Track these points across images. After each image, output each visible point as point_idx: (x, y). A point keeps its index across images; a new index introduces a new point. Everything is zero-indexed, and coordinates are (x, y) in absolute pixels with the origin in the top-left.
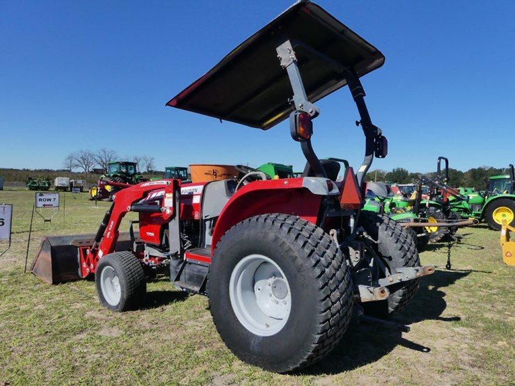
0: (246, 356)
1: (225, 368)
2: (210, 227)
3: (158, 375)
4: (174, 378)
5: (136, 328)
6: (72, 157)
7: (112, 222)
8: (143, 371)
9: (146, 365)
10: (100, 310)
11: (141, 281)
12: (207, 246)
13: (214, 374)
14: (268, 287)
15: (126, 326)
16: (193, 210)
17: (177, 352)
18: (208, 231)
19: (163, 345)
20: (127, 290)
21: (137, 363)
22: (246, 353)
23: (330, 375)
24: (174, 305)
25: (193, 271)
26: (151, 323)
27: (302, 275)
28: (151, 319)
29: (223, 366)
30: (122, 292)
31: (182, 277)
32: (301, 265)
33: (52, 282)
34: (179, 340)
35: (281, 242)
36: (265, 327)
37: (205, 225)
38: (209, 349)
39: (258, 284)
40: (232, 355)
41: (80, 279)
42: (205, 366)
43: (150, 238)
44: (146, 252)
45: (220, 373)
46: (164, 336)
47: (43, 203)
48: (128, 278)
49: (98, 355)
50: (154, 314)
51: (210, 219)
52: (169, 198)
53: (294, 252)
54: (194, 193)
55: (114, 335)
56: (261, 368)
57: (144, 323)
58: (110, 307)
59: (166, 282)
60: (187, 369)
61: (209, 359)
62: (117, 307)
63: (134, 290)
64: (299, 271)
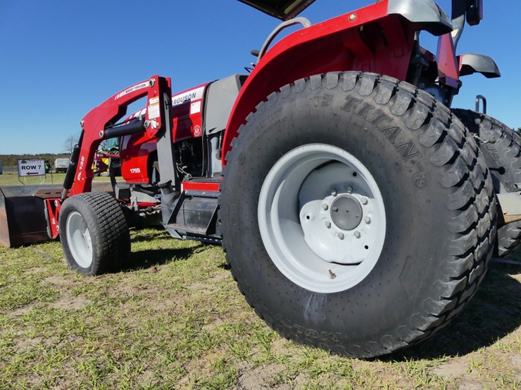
0: (295, 330)
1: (258, 353)
2: (217, 147)
3: (135, 373)
4: (165, 377)
5: (113, 296)
6: (72, 140)
7: (83, 158)
8: (109, 366)
9: (117, 353)
10: (65, 274)
11: (121, 231)
12: (216, 174)
13: (241, 365)
14: (323, 212)
15: (97, 294)
16: (192, 125)
17: (174, 329)
18: (214, 153)
19: (152, 319)
20: (100, 243)
21: (101, 351)
22: (296, 326)
23: (456, 357)
24: (172, 263)
25: (195, 206)
26: (137, 288)
27: (413, 162)
28: (137, 283)
29: (255, 350)
30: (94, 246)
31: (179, 218)
32: (411, 143)
33: (9, 245)
34: (178, 310)
35: (360, 106)
36: (327, 277)
37: (210, 144)
38: (228, 321)
39: (307, 209)
40: (267, 330)
41: (49, 240)
42: (224, 352)
43: (136, 176)
44: (133, 199)
45: (253, 364)
46: (155, 305)
47: (27, 171)
48: (101, 225)
49: (38, 341)
50: (142, 276)
51: (217, 135)
52: (154, 104)
53: (391, 120)
54: (192, 100)
55: (77, 307)
56: (326, 350)
57: (125, 288)
58: (80, 270)
59: (164, 240)
60: (190, 358)
61: (228, 338)
62: (90, 268)
63: (112, 242)
64: (405, 155)
